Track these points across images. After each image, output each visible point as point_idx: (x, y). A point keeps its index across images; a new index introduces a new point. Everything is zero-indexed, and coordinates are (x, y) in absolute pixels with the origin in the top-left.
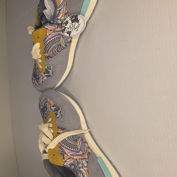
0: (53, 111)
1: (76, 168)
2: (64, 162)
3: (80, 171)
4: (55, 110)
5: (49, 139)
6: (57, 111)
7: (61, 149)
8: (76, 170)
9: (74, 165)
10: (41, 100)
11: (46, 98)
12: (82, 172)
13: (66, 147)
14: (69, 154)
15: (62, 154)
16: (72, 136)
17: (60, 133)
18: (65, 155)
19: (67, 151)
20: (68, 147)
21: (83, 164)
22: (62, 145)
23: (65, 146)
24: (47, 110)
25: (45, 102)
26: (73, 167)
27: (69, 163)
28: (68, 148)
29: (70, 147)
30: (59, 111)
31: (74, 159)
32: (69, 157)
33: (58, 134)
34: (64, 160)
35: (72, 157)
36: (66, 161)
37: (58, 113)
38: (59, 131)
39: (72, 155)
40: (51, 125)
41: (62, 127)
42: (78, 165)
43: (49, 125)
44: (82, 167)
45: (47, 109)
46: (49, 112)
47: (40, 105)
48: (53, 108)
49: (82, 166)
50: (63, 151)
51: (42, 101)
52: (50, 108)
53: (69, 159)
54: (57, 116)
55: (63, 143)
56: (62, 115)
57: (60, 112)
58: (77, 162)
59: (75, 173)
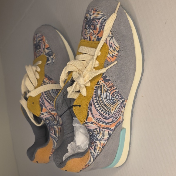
0: (45, 54)
1: (50, 124)
2: (41, 114)
3: (53, 128)
4: (47, 53)
5: (33, 85)
6: (50, 56)
7: (42, 100)
8: (50, 126)
9: (49, 121)
10: (36, 34)
11: (42, 36)
12: (54, 129)
13: (48, 99)
14: (48, 108)
15: (41, 105)
16: (57, 89)
17: (46, 82)
18: (44, 108)
19: (47, 104)
20: (49, 99)
21: (58, 122)
22: (44, 96)
23: (46, 98)
24: (40, 50)
25: (40, 39)
26: (48, 122)
27: (46, 117)
28: (49, 101)
29: (51, 101)
30: (52, 57)
31: (51, 114)
32: (47, 111)
33: (43, 83)
34: (41, 112)
35: (50, 111)
36: (42, 114)
37: (50, 59)
38: (45, 80)
39: (50, 109)
40: (39, 70)
41: (50, 76)
42: (53, 122)
43: (36, 69)
44: (57, 125)
45: (40, 48)
46: (42, 53)
47: (34, 39)
48: (47, 51)
49: (57, 123)
50: (43, 103)
51: (38, 35)
52: (44, 49)
53: (47, 113)
54: (48, 62)
55: (46, 95)
56: (53, 62)
57: (52, 59)
58: (53, 118)
59: (48, 128)
